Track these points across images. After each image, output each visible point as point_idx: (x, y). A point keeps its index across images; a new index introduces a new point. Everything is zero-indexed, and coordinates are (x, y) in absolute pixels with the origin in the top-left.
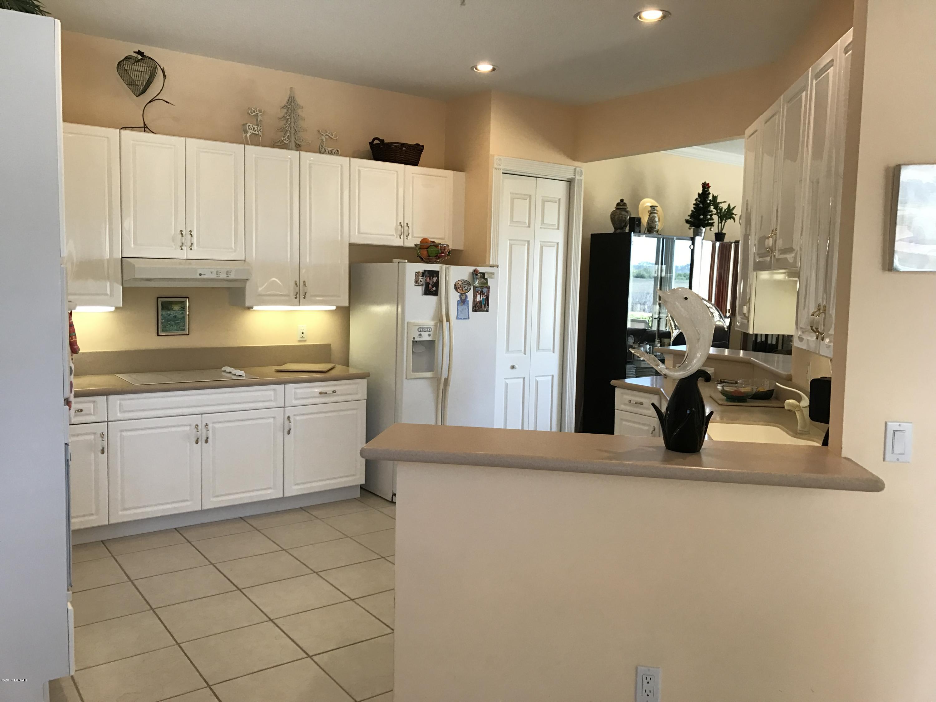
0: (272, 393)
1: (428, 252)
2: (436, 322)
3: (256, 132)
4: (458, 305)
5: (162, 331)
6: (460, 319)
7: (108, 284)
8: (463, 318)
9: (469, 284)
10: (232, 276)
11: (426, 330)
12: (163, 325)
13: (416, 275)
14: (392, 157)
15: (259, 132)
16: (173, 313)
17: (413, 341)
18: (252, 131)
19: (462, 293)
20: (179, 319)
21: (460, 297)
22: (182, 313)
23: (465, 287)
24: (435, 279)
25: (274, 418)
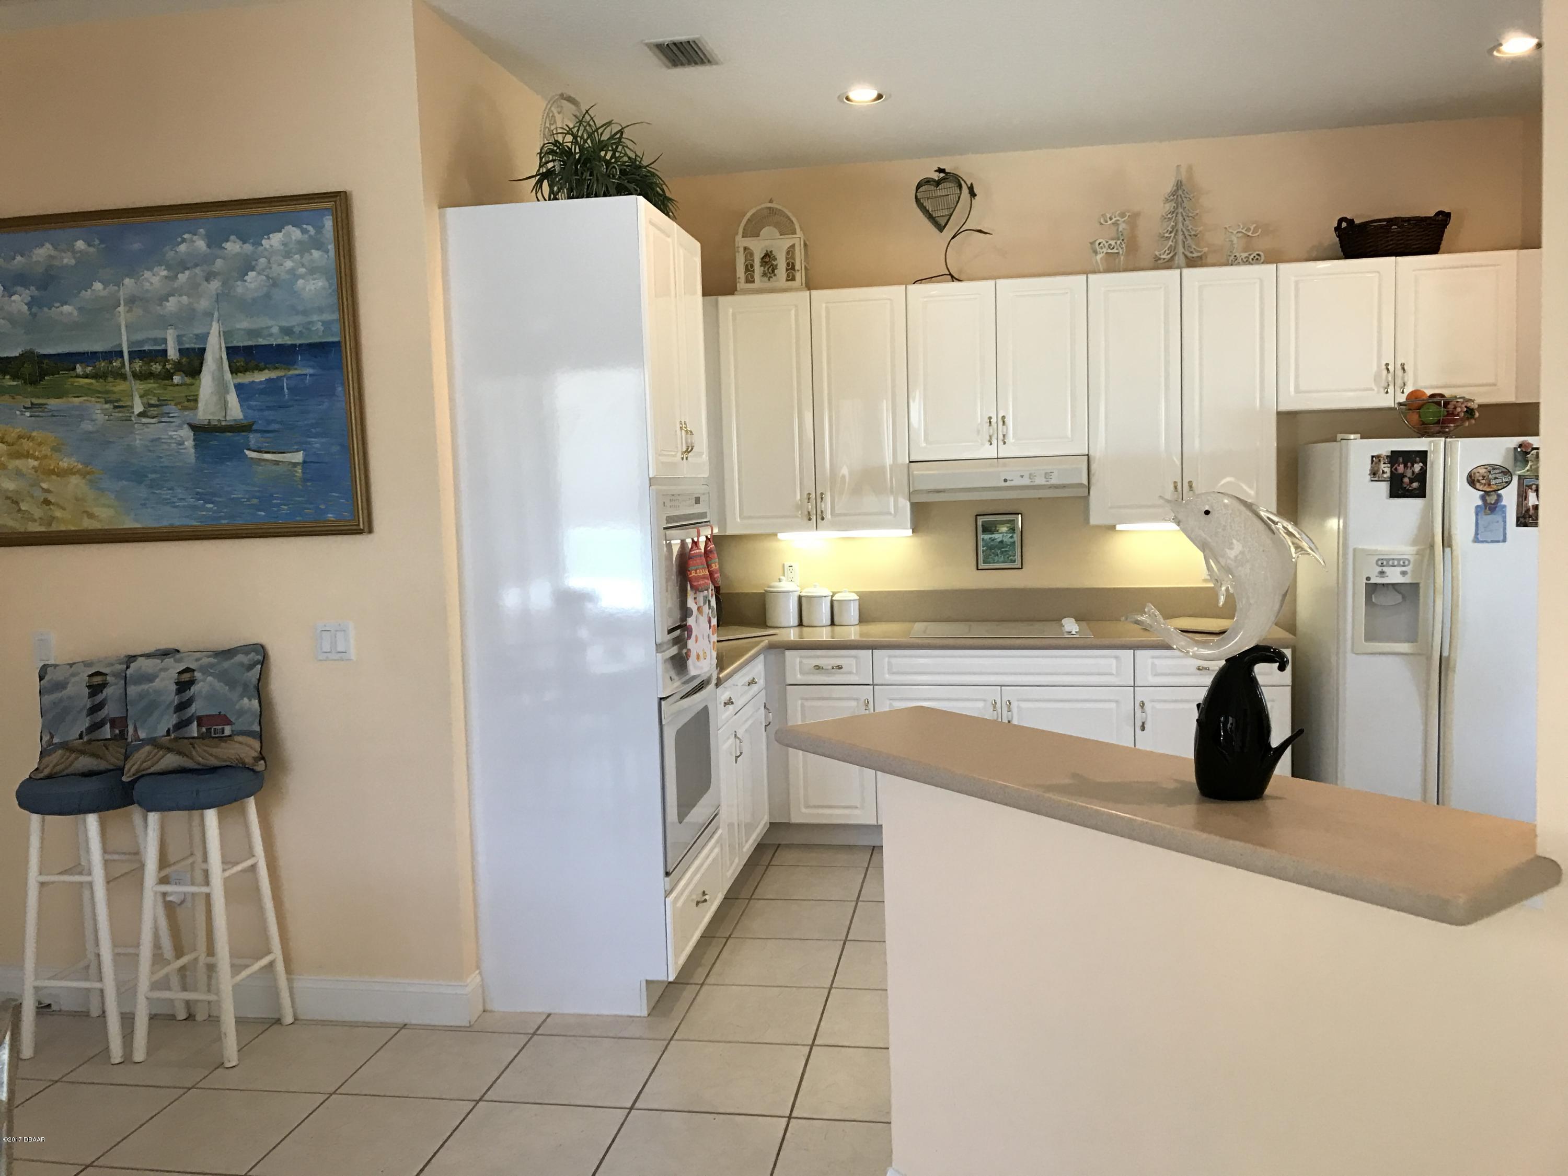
0: (1114, 661)
1: (1420, 417)
2: (1423, 547)
3: (1115, 251)
4: (1477, 514)
5: (984, 562)
6: (1482, 542)
7: (892, 499)
8: (1489, 540)
9: (1507, 472)
10: (1054, 481)
11: (1396, 563)
12: (984, 554)
13: (1372, 461)
14: (1370, 247)
15: (1120, 248)
16: (997, 537)
17: (1366, 583)
18: (1105, 250)
19: (1488, 490)
20: (1008, 545)
21: (1483, 498)
22: (1012, 537)
23: (1495, 478)
24: (1417, 467)
25: (1117, 702)
